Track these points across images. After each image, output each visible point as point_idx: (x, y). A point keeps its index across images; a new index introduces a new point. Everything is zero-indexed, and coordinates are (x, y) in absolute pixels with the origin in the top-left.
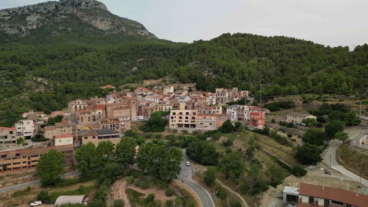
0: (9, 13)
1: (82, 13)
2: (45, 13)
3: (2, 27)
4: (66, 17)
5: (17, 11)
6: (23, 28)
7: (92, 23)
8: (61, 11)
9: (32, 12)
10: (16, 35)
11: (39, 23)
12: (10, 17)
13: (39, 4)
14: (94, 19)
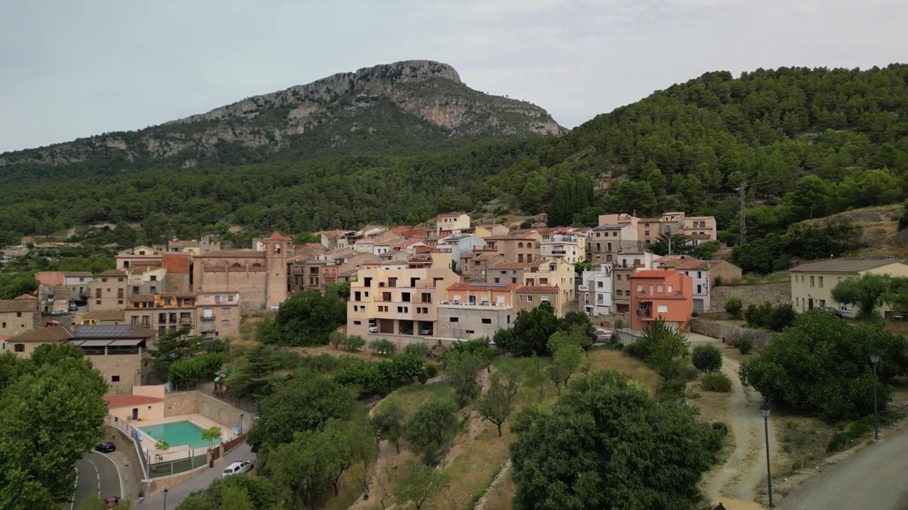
0: (258, 106)
1: (402, 93)
2: (329, 99)
3: (238, 134)
4: (368, 105)
5: (274, 100)
6: (277, 134)
7: (421, 114)
8: (360, 93)
9: (303, 101)
10: (261, 149)
11: (312, 120)
12: (258, 113)
13: (317, 82)
14: (426, 105)
